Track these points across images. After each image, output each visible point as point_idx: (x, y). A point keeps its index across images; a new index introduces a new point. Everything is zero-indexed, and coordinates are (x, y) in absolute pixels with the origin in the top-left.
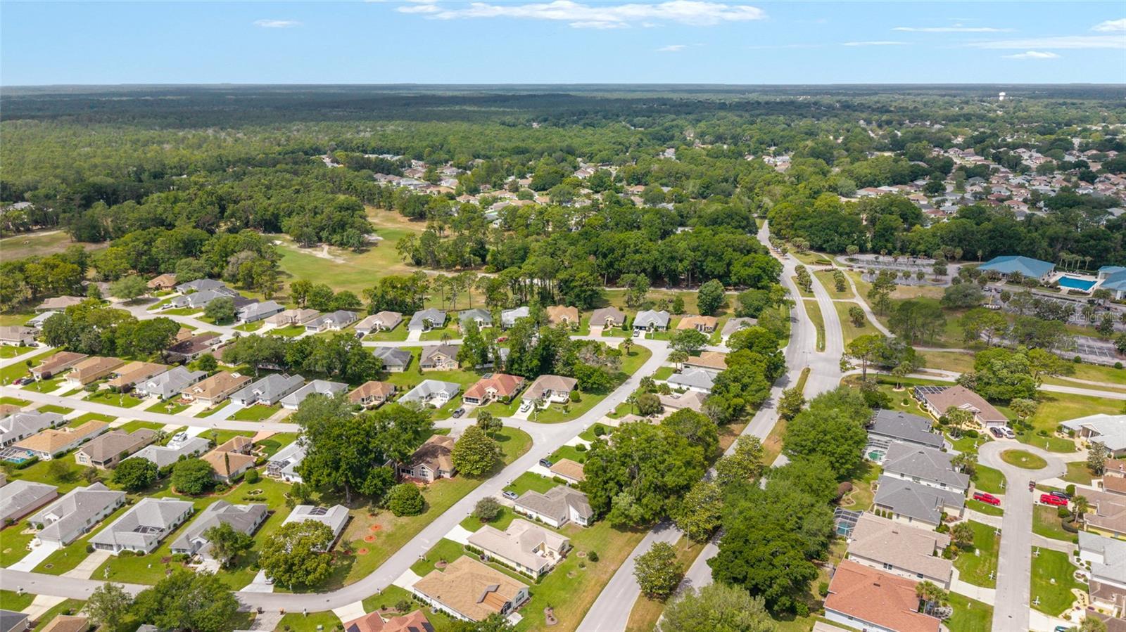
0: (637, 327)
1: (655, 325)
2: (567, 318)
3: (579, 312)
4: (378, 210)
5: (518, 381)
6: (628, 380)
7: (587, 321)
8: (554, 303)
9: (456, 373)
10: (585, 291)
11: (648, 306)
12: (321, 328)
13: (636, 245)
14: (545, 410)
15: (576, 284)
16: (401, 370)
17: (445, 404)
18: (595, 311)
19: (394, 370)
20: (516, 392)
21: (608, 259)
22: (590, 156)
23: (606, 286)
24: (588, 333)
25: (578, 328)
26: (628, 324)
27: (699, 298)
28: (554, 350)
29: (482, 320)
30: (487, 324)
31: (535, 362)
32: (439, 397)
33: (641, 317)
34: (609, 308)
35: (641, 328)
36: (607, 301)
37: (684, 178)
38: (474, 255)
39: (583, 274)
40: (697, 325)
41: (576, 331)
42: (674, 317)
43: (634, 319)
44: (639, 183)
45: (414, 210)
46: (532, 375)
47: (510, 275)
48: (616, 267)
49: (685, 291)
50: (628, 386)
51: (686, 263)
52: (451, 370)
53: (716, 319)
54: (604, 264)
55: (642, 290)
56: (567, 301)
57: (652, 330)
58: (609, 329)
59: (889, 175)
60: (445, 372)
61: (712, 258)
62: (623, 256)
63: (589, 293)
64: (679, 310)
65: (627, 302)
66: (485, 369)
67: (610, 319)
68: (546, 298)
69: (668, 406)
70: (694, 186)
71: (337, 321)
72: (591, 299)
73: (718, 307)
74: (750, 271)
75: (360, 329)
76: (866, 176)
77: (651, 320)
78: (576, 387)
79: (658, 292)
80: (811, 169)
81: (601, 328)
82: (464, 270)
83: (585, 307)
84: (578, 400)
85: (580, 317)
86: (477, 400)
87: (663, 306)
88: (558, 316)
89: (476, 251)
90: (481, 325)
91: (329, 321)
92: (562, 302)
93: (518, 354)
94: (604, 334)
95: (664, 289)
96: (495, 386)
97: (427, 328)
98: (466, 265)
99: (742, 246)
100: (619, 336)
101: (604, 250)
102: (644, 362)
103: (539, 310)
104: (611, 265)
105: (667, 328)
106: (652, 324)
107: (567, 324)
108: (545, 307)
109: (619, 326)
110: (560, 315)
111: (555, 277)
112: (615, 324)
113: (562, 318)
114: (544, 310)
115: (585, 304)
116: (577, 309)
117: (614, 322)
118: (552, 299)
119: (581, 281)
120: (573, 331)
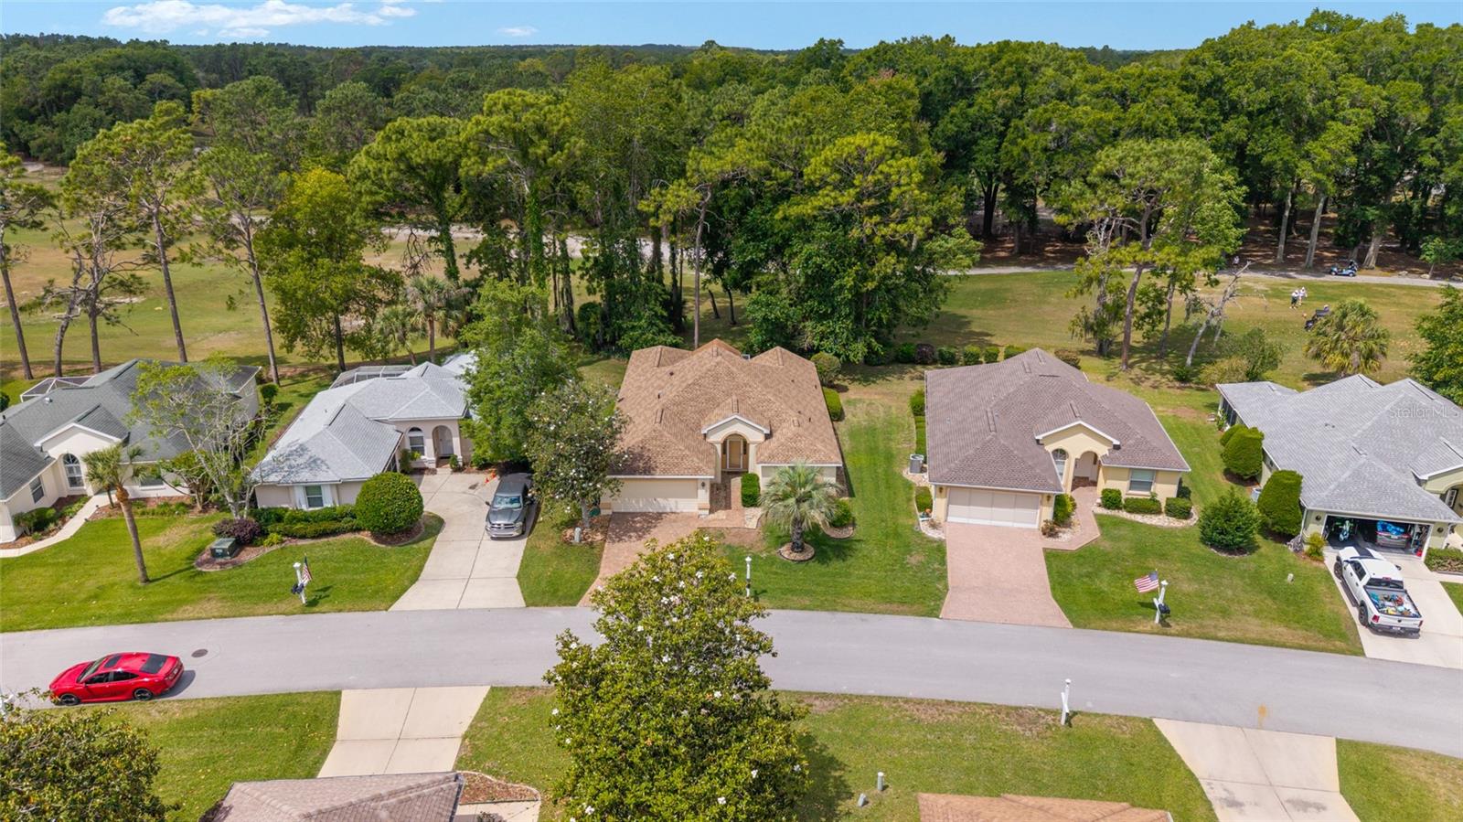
2: (754, 436)
10: (863, 252)
15: (804, 208)
35: (1369, 535)
41: (818, 546)
56: (755, 317)
67: (1077, 446)
83: (859, 350)
88: (688, 414)
92: (726, 326)
103: (549, 375)
107: (751, 481)
108: (619, 349)
109: (1150, 507)
110: (702, 413)
111: (681, 173)
112: (1122, 486)
113: (717, 438)
114: (594, 376)
115: (856, 335)
116: (811, 364)
117: (1113, 472)
118: (665, 305)
119: (845, 183)
120: (798, 548)
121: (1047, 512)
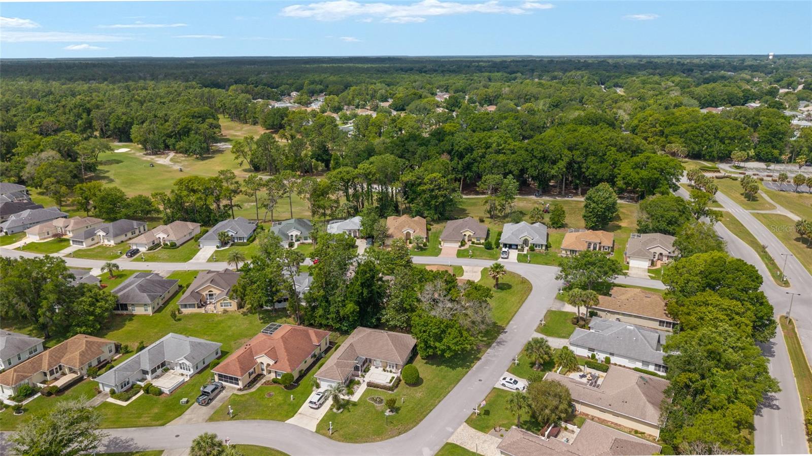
0: (505, 245)
1: (531, 242)
2: (411, 232)
3: (428, 223)
4: (244, 125)
5: (316, 338)
6: (502, 336)
7: (437, 235)
8: (397, 212)
9: (231, 318)
10: (436, 197)
11: (517, 217)
12: (89, 241)
13: (499, 145)
14: (354, 404)
15: (425, 187)
16: (150, 311)
17: (183, 384)
18: (448, 222)
19: (139, 311)
20: (310, 360)
21: (465, 160)
22: (446, 88)
23: (462, 193)
24: (437, 252)
25: (425, 245)
26: (492, 240)
27: (586, 206)
28: (381, 286)
29: (299, 234)
30: (306, 239)
31: (351, 307)
32: (178, 370)
33: (510, 232)
34: (467, 219)
35: (510, 246)
36: (464, 210)
37: (533, 99)
38: (317, 160)
39: (434, 175)
40: (590, 244)
41: (421, 249)
42: (554, 233)
43: (500, 234)
44: (491, 104)
45: (273, 122)
46: (344, 325)
47: (339, 176)
48: (474, 168)
49: (558, 199)
50: (501, 348)
51: (562, 164)
52: (225, 311)
53: (612, 234)
54: (460, 166)
55: (509, 197)
56: (414, 209)
57: (526, 249)
58: (467, 247)
59: (726, 97)
60: (217, 315)
61: (593, 158)
62: (483, 156)
63: (441, 199)
64: (558, 223)
65: (489, 212)
66: (276, 310)
67: (468, 233)
68: (387, 207)
69: (583, 404)
70: (544, 105)
71: (111, 233)
72: (444, 207)
73: (611, 219)
74: (644, 173)
75: (136, 244)
76: (705, 97)
77: (525, 235)
78: (414, 352)
79: (525, 199)
80: (651, 92)
81: (456, 246)
82: (304, 176)
83: (436, 217)
84: (416, 382)
85: (428, 230)
86: (237, 380)
87: (536, 217)
88: (399, 228)
89: (319, 155)
90: (297, 240)
91: (102, 233)
92: (408, 211)
93: (322, 292)
94: (460, 254)
95: (533, 197)
96: (272, 354)
97: (224, 244)
98: (307, 172)
99: (627, 146)
100: (480, 257)
101: (461, 149)
102: (522, 302)
103: (374, 221)
104: (468, 167)
105: (547, 247)
106: (526, 242)
107: (410, 240)
108: (384, 217)
109: (480, 244)
110: (402, 228)
111: (398, 180)
112: (475, 241)
113: (405, 232)
114: (382, 221)
115: (436, 214)
116: (425, 220)
117: (474, 238)
118: (394, 207)
119: (431, 184)
120: (418, 249)
121: (460, 244)
